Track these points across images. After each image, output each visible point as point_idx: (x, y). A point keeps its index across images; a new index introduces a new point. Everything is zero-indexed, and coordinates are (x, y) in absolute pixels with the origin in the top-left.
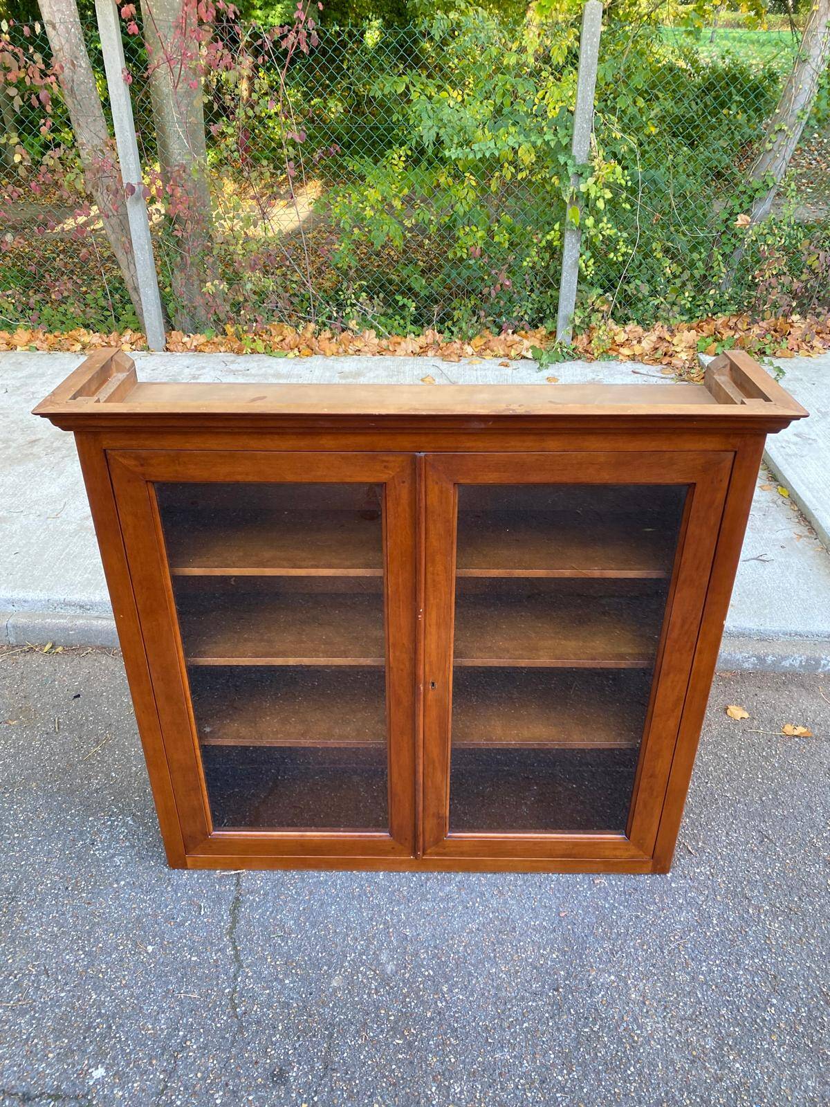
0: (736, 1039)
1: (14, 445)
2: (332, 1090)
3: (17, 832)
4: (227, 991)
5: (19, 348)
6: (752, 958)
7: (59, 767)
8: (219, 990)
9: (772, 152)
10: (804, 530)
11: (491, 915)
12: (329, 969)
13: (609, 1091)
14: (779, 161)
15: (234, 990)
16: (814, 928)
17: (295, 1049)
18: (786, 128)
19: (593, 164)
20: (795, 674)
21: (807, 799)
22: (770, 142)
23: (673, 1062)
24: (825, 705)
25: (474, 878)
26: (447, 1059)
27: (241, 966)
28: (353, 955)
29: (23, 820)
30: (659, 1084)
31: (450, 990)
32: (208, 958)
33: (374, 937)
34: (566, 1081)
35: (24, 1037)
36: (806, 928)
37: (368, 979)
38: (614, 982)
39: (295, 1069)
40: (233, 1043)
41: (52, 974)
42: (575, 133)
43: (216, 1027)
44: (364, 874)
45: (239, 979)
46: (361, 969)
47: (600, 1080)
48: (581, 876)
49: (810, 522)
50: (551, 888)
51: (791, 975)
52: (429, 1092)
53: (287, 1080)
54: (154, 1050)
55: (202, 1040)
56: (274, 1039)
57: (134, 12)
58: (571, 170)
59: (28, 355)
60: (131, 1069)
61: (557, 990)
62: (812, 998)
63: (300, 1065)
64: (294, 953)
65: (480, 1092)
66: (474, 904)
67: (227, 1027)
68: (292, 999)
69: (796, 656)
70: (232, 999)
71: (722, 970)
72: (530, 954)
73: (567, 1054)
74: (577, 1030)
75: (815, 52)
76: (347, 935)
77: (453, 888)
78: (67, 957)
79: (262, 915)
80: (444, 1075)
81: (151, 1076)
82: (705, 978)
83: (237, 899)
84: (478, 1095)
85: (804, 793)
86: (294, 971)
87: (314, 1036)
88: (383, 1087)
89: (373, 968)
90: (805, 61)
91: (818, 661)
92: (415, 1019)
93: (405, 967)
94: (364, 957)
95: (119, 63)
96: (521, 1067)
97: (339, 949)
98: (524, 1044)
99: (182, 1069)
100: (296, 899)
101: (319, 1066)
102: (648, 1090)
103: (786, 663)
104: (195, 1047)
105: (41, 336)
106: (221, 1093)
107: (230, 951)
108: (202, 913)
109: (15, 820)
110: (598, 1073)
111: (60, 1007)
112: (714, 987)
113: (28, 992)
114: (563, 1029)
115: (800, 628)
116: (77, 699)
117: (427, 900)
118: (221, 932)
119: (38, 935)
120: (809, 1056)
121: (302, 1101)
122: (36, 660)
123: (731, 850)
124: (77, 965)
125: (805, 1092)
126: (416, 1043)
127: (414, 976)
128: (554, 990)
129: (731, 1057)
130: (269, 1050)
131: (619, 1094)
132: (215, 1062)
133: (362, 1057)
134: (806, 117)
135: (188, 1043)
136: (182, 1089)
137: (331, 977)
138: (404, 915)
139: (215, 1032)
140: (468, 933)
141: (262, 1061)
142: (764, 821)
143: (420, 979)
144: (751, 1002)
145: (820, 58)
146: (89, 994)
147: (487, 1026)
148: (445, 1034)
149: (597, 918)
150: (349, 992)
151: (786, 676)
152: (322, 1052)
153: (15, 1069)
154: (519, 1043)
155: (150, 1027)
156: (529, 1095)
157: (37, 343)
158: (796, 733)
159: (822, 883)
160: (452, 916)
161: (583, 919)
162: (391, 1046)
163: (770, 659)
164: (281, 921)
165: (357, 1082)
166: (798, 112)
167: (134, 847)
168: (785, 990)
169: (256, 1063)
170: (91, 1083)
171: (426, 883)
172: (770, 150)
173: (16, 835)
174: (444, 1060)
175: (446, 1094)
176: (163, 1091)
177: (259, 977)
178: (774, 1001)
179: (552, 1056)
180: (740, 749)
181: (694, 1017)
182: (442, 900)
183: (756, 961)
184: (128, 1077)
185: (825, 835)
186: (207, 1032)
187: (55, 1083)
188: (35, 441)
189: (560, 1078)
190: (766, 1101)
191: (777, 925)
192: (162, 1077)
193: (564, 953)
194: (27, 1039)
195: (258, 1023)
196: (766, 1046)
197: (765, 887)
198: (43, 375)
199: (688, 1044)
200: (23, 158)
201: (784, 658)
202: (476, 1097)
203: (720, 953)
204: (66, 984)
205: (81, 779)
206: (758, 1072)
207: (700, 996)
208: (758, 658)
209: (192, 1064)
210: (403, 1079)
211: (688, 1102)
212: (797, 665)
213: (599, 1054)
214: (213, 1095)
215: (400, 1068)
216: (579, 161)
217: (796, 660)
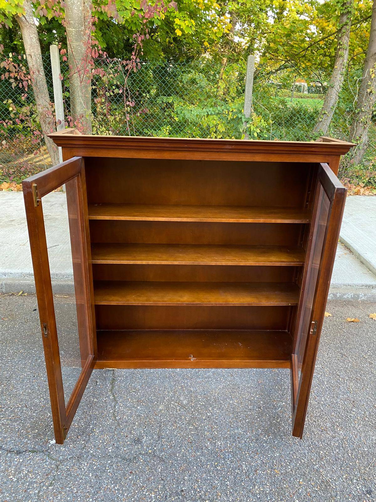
0: (340, 423)
1: (3, 221)
2: (162, 445)
3: (10, 357)
4: (111, 411)
5: (4, 190)
6: (343, 395)
7: (28, 334)
8: (107, 411)
9: (322, 122)
10: (348, 252)
11: (228, 383)
12: (158, 403)
13: (287, 442)
14: (325, 125)
15: (115, 411)
16: (368, 385)
17: (144, 431)
18: (327, 113)
19: (252, 118)
20: (349, 301)
21: (360, 342)
22: (321, 118)
23: (313, 431)
24: (363, 312)
25: (219, 370)
26: (213, 433)
27: (117, 403)
28: (168, 398)
29: (12, 353)
30: (308, 439)
31: (213, 409)
32: (102, 400)
33: (177, 391)
34: (267, 439)
35: (17, 430)
36: (364, 385)
37: (175, 406)
38: (285, 405)
39: (145, 438)
40: (115, 430)
41: (29, 407)
42: (245, 105)
43: (107, 424)
44: (170, 369)
45: (117, 407)
46: (172, 403)
47: (282, 439)
48: (266, 369)
49: (349, 249)
50: (253, 373)
51: (360, 401)
52: (207, 445)
53: (141, 442)
54: (79, 433)
55: (101, 429)
56: (134, 428)
57: (66, 52)
58: (243, 120)
59: (8, 192)
60: (68, 440)
61: (260, 408)
62: (370, 409)
63: (147, 436)
64: (141, 397)
65: (230, 444)
66: (220, 379)
67: (112, 424)
68: (141, 413)
69: (349, 293)
70: (114, 414)
71: (331, 400)
72: (247, 396)
73: (266, 430)
74: (270, 422)
75: (336, 84)
76: (165, 391)
77: (211, 374)
78: (36, 401)
79: (125, 384)
80: (212, 438)
81: (78, 442)
82: (324, 403)
83: (114, 379)
84: (229, 445)
85: (358, 340)
86: (141, 404)
87: (153, 426)
88: (185, 444)
89: (178, 402)
90: (333, 87)
91: (358, 296)
92: (198, 419)
93: (192, 402)
94: (173, 398)
95: (58, 72)
96: (247, 435)
97: (161, 396)
98: (247, 427)
99: (92, 440)
100: (140, 379)
101: (155, 437)
102: (303, 442)
103: (345, 297)
104: (98, 431)
105: (14, 185)
106: (111, 448)
107: (111, 397)
108: (98, 384)
109: (8, 353)
110: (281, 436)
111: (33, 419)
112: (328, 406)
113: (18, 414)
114: (264, 421)
115: (350, 283)
116: (35, 311)
117: (199, 378)
118: (107, 391)
119: (21, 393)
120: (372, 428)
121: (149, 450)
122: (14, 298)
123: (330, 360)
124: (40, 403)
125: (372, 441)
126: (199, 428)
127: (196, 405)
128: (259, 408)
129: (338, 429)
130: (132, 432)
131: (291, 443)
132: (108, 437)
133: (175, 433)
134: (334, 109)
135: (95, 430)
136: (93, 446)
137: (158, 406)
138: (190, 383)
139: (107, 426)
140: (219, 389)
141: (129, 436)
142: (342, 350)
143: (199, 406)
144: (344, 410)
145: (338, 86)
146: (47, 414)
147: (230, 421)
148: (212, 424)
149: (275, 383)
150: (167, 411)
151: (345, 302)
152: (156, 432)
153: (13, 441)
154: (245, 426)
155: (76, 424)
156: (252, 444)
157: (12, 188)
158: (352, 320)
159: (369, 370)
160: (211, 383)
161: (269, 384)
162: (188, 429)
163: (338, 295)
164: (134, 386)
165: (174, 442)
166: (331, 107)
167: (65, 361)
168: (358, 406)
169: (127, 436)
170: (50, 446)
171: (199, 372)
172: (321, 121)
173: (9, 358)
174: (212, 433)
175: (215, 446)
176: (84, 448)
177: (126, 406)
178: (354, 410)
179: (260, 431)
180: (329, 326)
181: (321, 416)
182: (206, 378)
183: (345, 396)
184: (67, 443)
185: (368, 354)
186: (103, 426)
187: (33, 446)
188: (12, 220)
189: (264, 438)
190: (355, 444)
191: (352, 384)
192: (83, 442)
193: (262, 396)
194: (18, 431)
195: (126, 422)
196: (353, 425)
197: (346, 371)
198: (15, 199)
199: (319, 425)
200: (13, 109)
201: (344, 294)
202: (228, 446)
203: (329, 394)
204: (36, 410)
205: (39, 338)
206: (351, 434)
207: (322, 409)
208: (334, 294)
209: (97, 438)
210: (194, 440)
211: (322, 445)
212: (350, 297)
213: (281, 430)
214: (107, 448)
215: (193, 436)
216: (247, 117)
217: (349, 295)
